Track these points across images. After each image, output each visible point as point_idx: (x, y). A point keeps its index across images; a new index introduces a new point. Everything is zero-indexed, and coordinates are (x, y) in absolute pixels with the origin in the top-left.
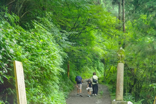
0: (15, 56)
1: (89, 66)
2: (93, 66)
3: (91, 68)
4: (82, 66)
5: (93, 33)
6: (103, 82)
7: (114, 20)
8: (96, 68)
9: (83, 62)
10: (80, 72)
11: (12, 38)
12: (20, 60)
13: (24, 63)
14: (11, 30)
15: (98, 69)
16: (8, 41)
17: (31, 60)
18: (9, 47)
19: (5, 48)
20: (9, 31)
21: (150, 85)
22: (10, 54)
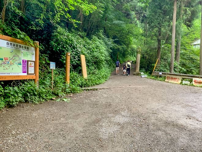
0: (81, 52)
1: (130, 55)
2: (132, 55)
3: (131, 56)
4: (126, 55)
5: (132, 38)
6: (135, 63)
7: (141, 31)
8: (134, 56)
9: (127, 53)
10: (125, 58)
11: (81, 44)
12: (84, 54)
13: (85, 55)
14: (81, 40)
15: (135, 56)
16: (78, 45)
17: (91, 54)
18: (78, 48)
19: (77, 49)
20: (80, 40)
21: (153, 65)
22: (79, 52)
